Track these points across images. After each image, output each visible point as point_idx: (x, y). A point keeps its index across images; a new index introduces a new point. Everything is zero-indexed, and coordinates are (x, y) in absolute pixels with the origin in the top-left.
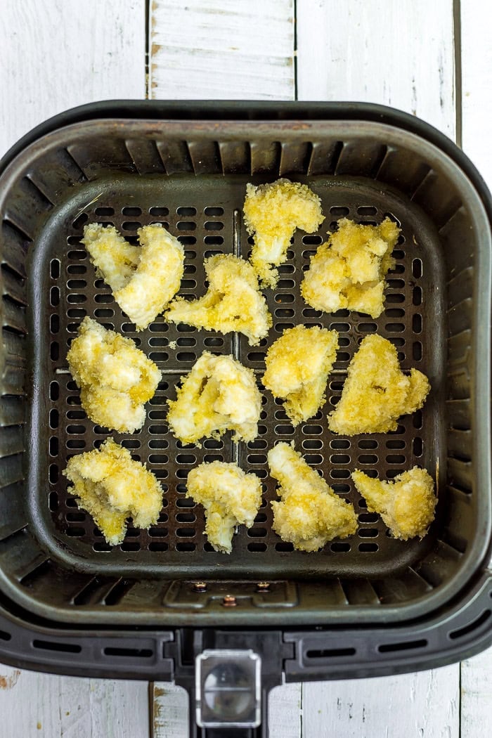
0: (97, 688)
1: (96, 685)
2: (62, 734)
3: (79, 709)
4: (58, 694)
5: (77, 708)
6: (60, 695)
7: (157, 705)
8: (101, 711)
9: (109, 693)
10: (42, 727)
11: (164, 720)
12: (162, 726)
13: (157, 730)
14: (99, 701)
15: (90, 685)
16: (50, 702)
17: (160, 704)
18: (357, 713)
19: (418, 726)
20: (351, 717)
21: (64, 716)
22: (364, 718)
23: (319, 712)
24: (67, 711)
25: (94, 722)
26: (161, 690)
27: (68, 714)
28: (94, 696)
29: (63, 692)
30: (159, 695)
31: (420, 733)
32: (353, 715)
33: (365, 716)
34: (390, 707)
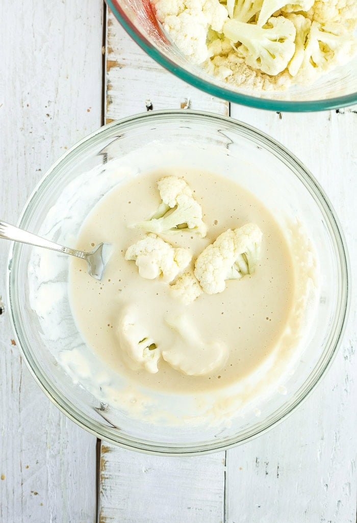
0: (53, 445)
1: (52, 443)
2: (22, 484)
3: (37, 463)
4: (19, 450)
5: (35, 462)
6: (22, 451)
7: (104, 461)
8: (56, 465)
9: (62, 450)
10: (5, 479)
11: (109, 473)
12: (107, 478)
13: (103, 482)
14: (54, 457)
15: (46, 443)
16: (13, 457)
17: (106, 460)
18: (272, 470)
19: (324, 482)
20: (267, 474)
21: (24, 469)
22: (278, 475)
23: (241, 469)
24: (26, 465)
25: (49, 475)
26: (107, 448)
27: (28, 467)
28: (50, 452)
29: (23, 448)
30: (105, 452)
31: (325, 488)
32: (269, 472)
33: (279, 473)
34: (300, 466)
